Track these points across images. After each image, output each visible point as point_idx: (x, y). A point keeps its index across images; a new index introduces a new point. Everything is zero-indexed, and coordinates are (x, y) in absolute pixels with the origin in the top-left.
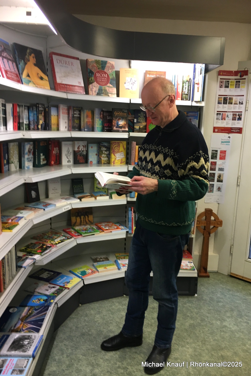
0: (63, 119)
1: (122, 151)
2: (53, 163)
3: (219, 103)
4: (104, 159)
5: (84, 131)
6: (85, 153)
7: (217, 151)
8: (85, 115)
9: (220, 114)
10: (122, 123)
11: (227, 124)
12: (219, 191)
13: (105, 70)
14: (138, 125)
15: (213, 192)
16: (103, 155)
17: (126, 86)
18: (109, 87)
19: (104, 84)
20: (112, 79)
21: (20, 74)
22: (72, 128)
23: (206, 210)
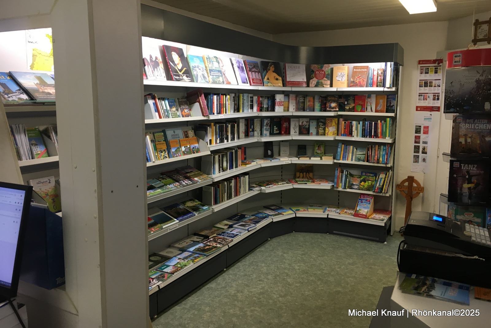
0: (292, 103)
1: (334, 126)
2: (283, 132)
3: (420, 86)
4: (321, 131)
5: (307, 111)
6: (307, 127)
7: (420, 126)
8: (308, 100)
9: (422, 95)
10: (333, 105)
11: (429, 103)
12: (424, 161)
13: (323, 69)
14: (347, 106)
15: (418, 163)
16: (320, 129)
17: (338, 79)
18: (324, 80)
19: (321, 78)
20: (328, 75)
21: (263, 79)
22: (298, 109)
23: (408, 177)
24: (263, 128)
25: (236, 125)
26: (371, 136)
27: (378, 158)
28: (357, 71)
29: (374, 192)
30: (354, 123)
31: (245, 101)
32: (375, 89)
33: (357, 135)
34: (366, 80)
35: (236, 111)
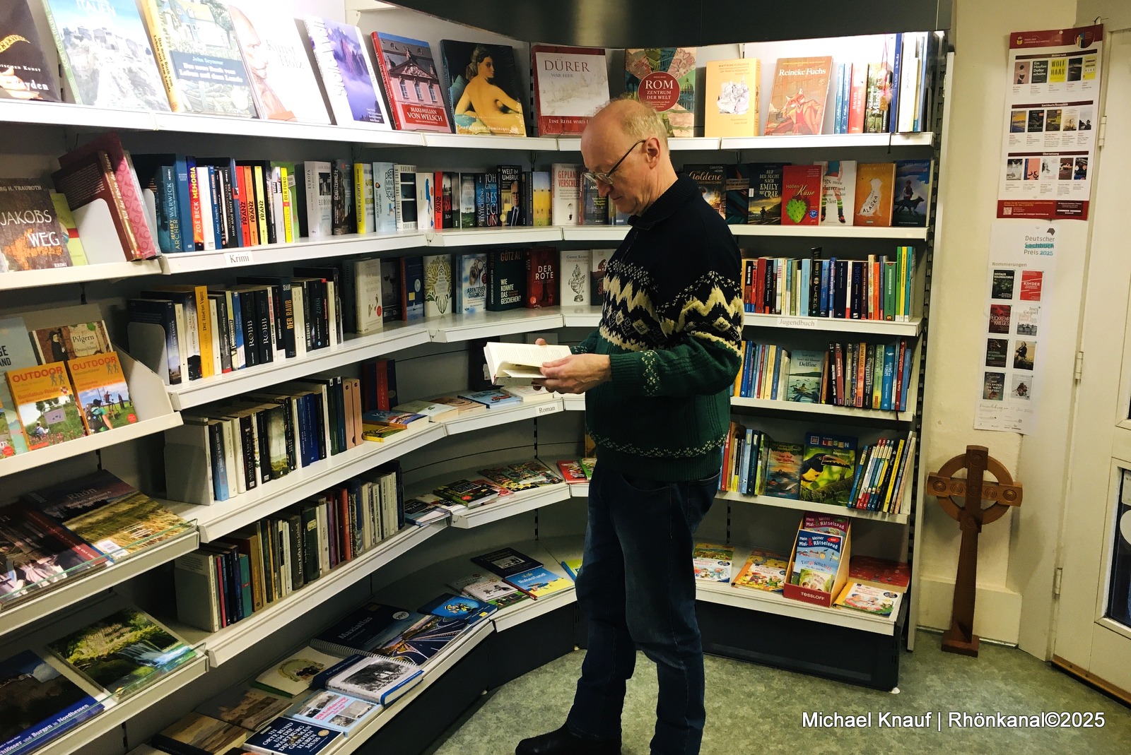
0: (563, 198)
2: (534, 301)
3: (1015, 129)
5: (615, 224)
7: (1011, 273)
9: (1020, 161)
11: (1044, 189)
12: (1021, 395)
13: (670, 72)
14: (756, 205)
15: (1001, 399)
17: (722, 106)
18: (675, 112)
19: (663, 104)
20: (688, 92)
21: (450, 105)
22: (585, 218)
23: (968, 451)
24: (461, 287)
25: (331, 285)
26: (840, 312)
27: (868, 391)
28: (793, 76)
29: (852, 508)
30: (782, 264)
31: (382, 191)
32: (857, 139)
33: (793, 308)
34: (821, 109)
35: (338, 230)
